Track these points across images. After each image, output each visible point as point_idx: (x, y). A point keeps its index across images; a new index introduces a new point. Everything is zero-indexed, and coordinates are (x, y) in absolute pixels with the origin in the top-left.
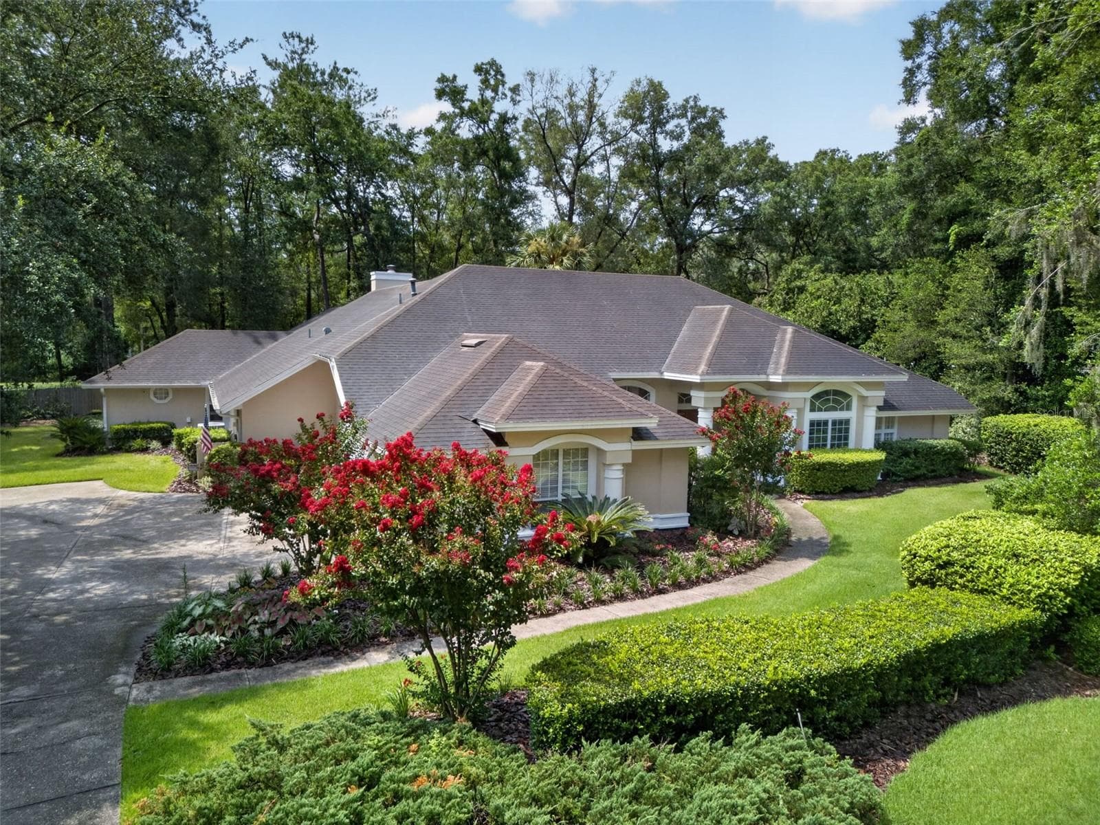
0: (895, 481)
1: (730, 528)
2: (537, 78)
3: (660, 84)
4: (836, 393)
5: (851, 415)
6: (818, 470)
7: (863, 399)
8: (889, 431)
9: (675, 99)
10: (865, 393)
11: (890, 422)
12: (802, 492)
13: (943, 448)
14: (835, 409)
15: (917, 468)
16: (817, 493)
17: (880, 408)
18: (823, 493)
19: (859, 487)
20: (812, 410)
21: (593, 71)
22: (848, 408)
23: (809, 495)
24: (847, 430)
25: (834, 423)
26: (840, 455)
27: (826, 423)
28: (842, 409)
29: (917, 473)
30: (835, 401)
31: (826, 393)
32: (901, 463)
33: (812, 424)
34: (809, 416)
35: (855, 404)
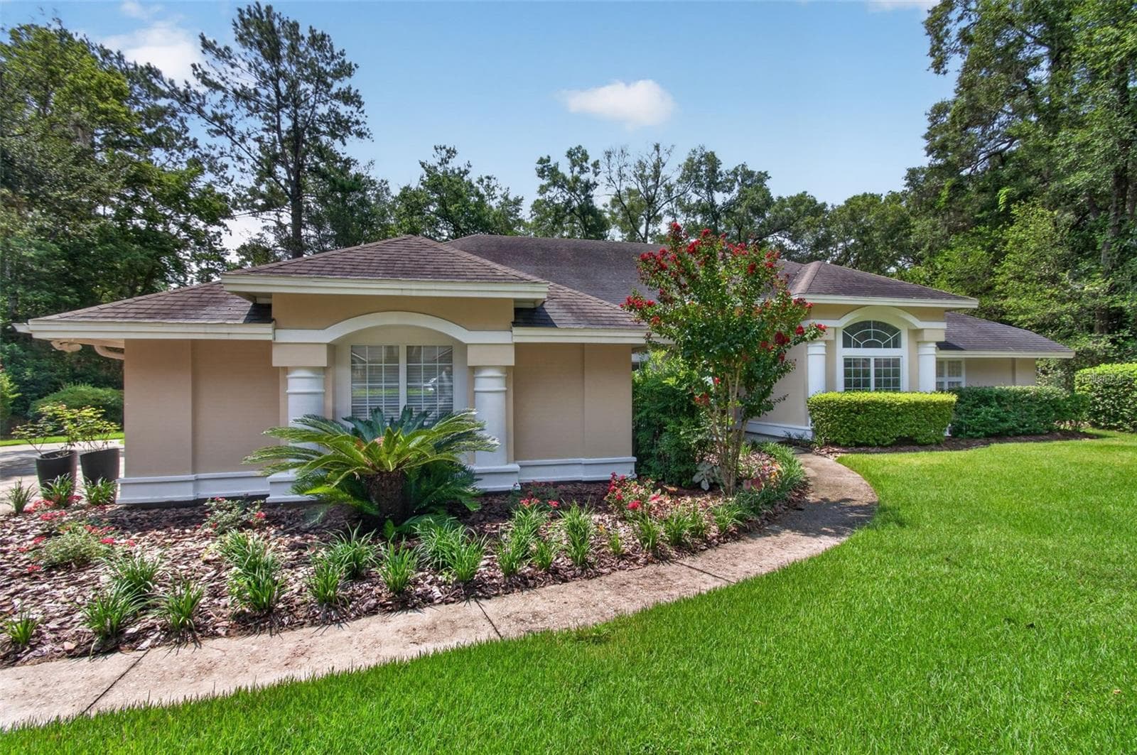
0: (971, 437)
1: (696, 479)
2: (613, 155)
3: (713, 154)
4: (878, 324)
5: (902, 353)
6: (858, 413)
7: (916, 333)
8: (955, 379)
9: (726, 166)
10: (919, 324)
11: (954, 366)
12: (835, 444)
13: (1038, 395)
14: (878, 346)
15: (1003, 420)
16: (858, 445)
17: (942, 346)
18: (867, 445)
19: (921, 438)
20: (847, 344)
21: (657, 147)
22: (896, 344)
23: (846, 447)
24: (897, 373)
25: (877, 362)
26: (890, 394)
27: (867, 361)
28: (887, 346)
29: (1006, 425)
30: (877, 335)
31: (865, 324)
32: (978, 414)
33: (848, 362)
34: (842, 353)
35: (905, 339)
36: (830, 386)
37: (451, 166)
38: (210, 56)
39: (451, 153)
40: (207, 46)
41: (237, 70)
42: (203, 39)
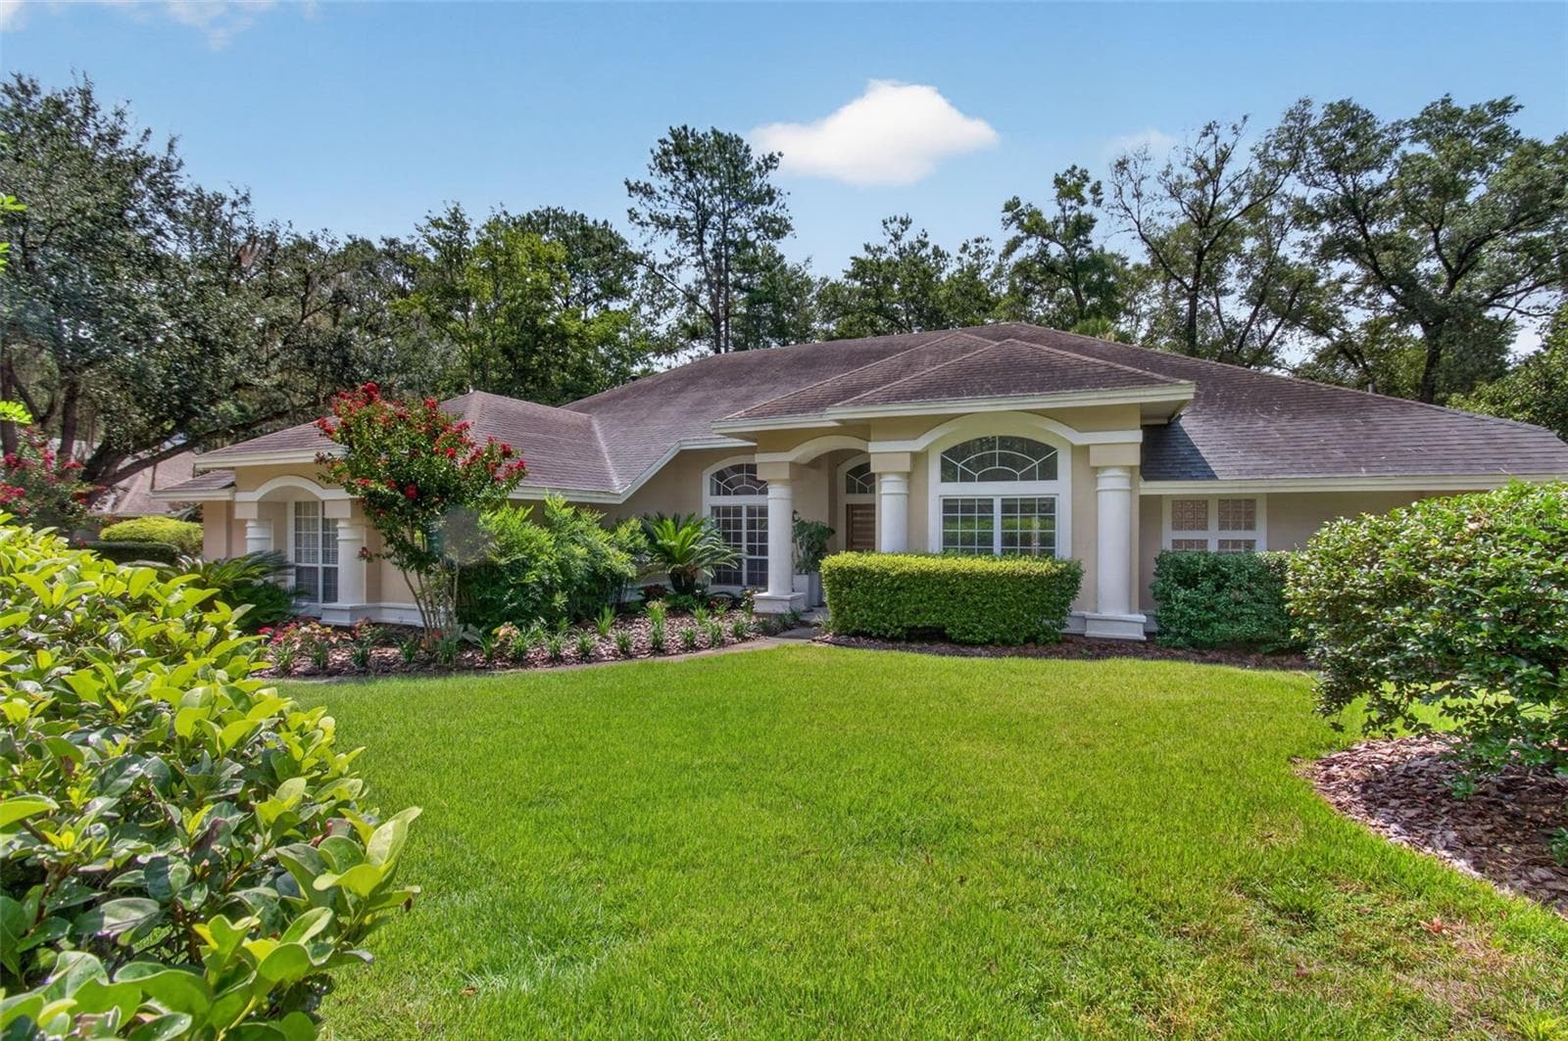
4: (1006, 442)
5: (1060, 489)
7: (1082, 453)
10: (1081, 439)
14: (1010, 478)
20: (949, 473)
22: (1049, 472)
25: (1009, 507)
27: (988, 504)
28: (1029, 476)
30: (1007, 460)
31: (984, 443)
33: (949, 506)
34: (938, 490)
35: (1064, 464)
36: (913, 543)
37: (904, 242)
38: (637, 197)
39: (906, 223)
40: (632, 189)
41: (663, 202)
42: (627, 183)
